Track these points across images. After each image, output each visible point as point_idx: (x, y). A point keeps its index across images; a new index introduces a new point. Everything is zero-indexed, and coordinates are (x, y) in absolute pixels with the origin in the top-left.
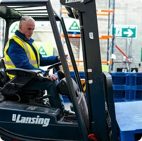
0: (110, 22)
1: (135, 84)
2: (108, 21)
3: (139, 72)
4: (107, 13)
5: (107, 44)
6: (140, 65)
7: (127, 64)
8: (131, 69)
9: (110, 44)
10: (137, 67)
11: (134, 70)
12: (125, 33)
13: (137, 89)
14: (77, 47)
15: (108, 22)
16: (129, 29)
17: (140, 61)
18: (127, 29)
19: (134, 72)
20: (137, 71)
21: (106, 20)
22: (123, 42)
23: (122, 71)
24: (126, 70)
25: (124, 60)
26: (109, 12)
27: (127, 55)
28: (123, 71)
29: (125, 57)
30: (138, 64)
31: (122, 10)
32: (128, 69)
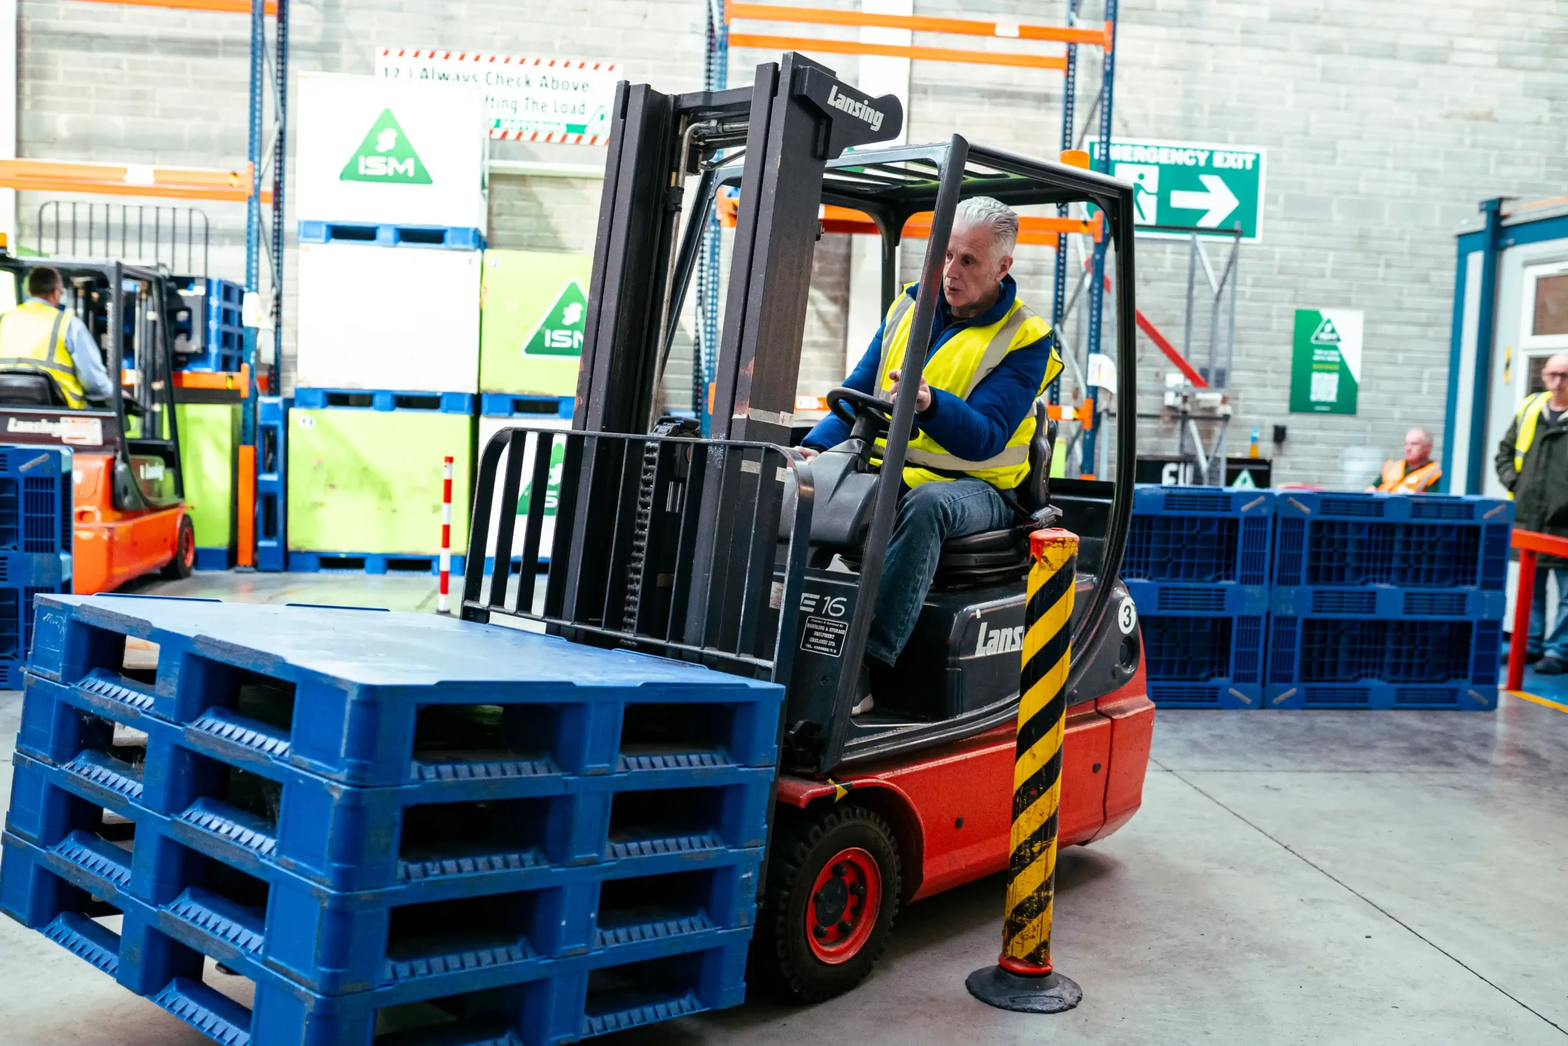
0: (1079, 122)
1: (1303, 574)
2: (1060, 106)
3: (1278, 488)
4: (1059, 49)
5: (1050, 280)
6: (1280, 435)
7: (1193, 426)
8: (1223, 467)
9: (1071, 282)
10: (1266, 449)
11: (1245, 474)
12: (1180, 199)
13: (1317, 608)
14: (834, 300)
15: (1056, 119)
16: (1210, 169)
17: (1285, 406)
18: (1196, 170)
19: (1244, 484)
20: (1262, 477)
21: (1043, 99)
22: (1167, 269)
23: (1158, 479)
24: (1190, 470)
25: (1171, 399)
26: (1072, 39)
27: (1196, 360)
28: (1167, 481)
29: (1175, 378)
30: (1270, 432)
31: (1161, 32)
32: (1204, 465)
